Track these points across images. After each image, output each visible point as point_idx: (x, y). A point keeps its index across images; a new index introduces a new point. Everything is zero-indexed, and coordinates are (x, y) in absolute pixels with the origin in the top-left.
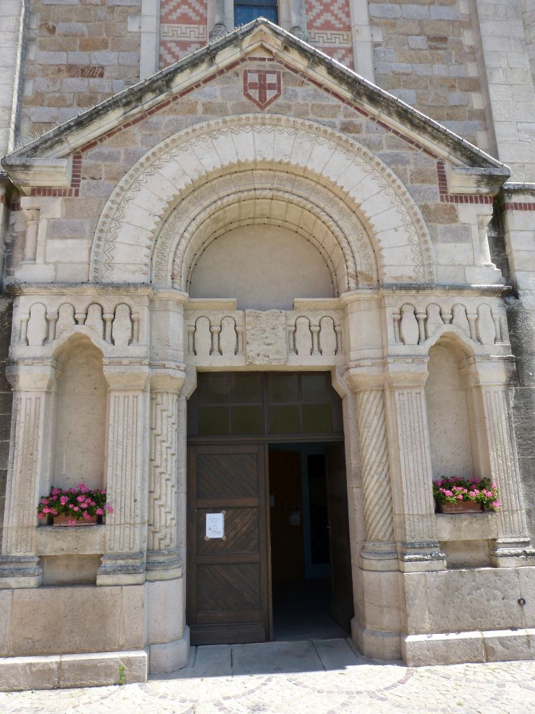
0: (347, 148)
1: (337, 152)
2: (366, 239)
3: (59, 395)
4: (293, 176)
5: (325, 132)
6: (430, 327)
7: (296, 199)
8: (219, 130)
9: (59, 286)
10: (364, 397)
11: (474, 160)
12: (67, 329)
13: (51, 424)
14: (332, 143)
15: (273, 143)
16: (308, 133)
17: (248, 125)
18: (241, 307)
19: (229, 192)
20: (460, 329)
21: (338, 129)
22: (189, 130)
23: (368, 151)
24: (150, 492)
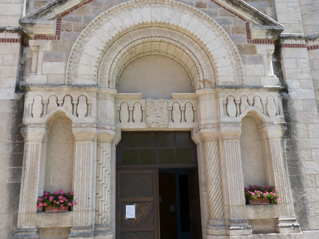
0: (199, 16)
1: (194, 18)
2: (209, 63)
3: (49, 143)
4: (171, 30)
5: (188, 7)
6: (243, 108)
7: (173, 42)
8: (133, 6)
9: (49, 86)
10: (208, 144)
11: (265, 22)
12: (53, 109)
13: (44, 158)
14: (192, 13)
15: (161, 13)
16: (179, 8)
17: (148, 3)
18: (144, 98)
19: (138, 38)
20: (258, 109)
21: (194, 6)
22: (118, 6)
23: (210, 17)
24: (97, 194)
